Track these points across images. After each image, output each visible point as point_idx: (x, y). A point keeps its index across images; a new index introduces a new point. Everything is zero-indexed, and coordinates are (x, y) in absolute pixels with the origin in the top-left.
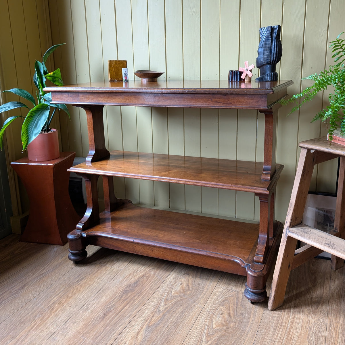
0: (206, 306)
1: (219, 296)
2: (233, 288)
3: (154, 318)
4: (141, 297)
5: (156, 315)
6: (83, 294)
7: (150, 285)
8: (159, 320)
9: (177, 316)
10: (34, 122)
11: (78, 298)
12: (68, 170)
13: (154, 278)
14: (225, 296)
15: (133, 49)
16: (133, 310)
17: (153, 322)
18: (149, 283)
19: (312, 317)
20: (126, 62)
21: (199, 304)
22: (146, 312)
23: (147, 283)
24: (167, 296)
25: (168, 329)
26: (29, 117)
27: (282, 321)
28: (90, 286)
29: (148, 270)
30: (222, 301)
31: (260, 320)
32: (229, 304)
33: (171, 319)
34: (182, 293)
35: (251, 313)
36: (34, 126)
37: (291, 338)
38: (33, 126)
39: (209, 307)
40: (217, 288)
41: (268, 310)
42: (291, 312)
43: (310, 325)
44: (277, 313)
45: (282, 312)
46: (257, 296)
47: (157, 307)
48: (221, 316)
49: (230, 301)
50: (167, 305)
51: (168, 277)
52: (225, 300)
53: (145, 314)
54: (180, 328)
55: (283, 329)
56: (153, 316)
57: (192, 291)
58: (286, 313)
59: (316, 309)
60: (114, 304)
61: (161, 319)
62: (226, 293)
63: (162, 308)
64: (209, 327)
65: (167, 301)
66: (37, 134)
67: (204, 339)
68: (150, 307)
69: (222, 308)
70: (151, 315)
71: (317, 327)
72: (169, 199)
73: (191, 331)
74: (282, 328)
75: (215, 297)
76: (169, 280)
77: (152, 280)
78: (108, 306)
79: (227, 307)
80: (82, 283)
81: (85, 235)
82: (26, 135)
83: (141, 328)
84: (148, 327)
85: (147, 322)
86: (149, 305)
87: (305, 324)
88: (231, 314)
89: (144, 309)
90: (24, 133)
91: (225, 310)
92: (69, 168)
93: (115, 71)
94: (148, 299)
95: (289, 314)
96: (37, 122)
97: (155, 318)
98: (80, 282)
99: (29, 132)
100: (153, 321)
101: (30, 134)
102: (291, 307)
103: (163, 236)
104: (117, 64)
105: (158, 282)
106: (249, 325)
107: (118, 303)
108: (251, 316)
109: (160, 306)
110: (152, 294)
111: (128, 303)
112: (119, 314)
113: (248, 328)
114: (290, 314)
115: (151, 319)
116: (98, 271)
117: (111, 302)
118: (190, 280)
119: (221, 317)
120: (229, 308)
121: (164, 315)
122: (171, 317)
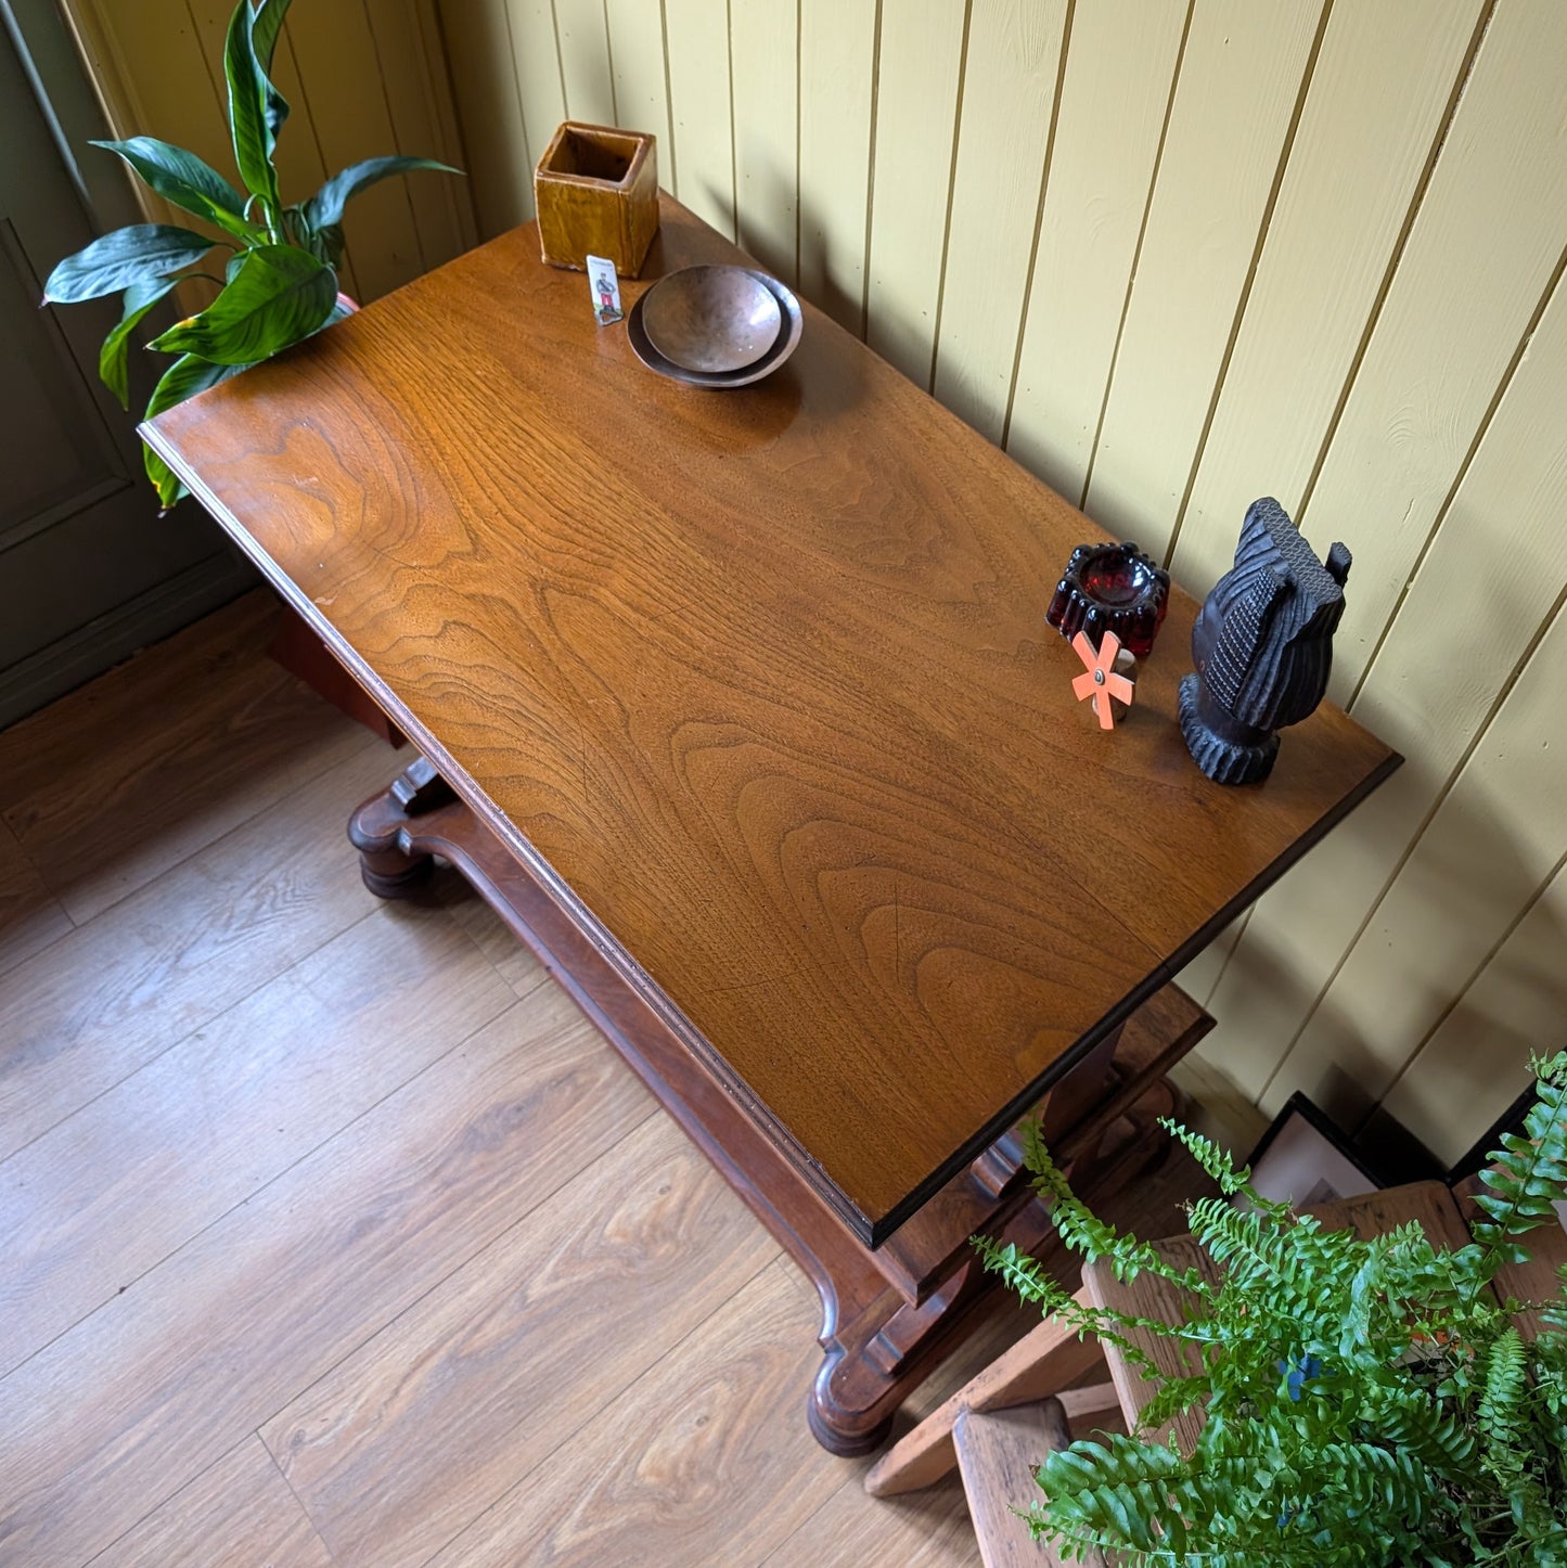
0: (679, 1350)
1: (748, 1324)
3: (489, 1326)
4: (502, 1194)
5: (502, 1315)
7: (562, 1142)
8: (500, 1345)
9: (560, 1353)
13: (597, 1107)
14: (767, 1338)
16: (448, 1250)
17: (476, 1345)
18: (563, 1130)
21: (660, 1331)
22: (483, 1282)
23: (561, 1123)
24: (585, 1236)
25: (502, 1402)
30: (740, 1357)
31: (803, 1517)
33: (535, 1360)
34: (642, 1241)
35: (797, 1468)
39: (684, 1362)
40: (767, 1278)
42: (930, 1537)
44: (882, 1514)
45: (901, 1522)
47: (526, 1274)
48: (695, 1427)
49: (769, 1371)
50: (561, 1283)
51: (645, 1128)
52: (757, 1357)
53: (474, 1289)
54: (539, 1415)
56: (489, 1317)
57: (678, 1247)
58: (911, 1533)
60: (405, 1190)
61: (507, 1341)
62: (784, 1319)
63: (537, 1288)
64: (625, 1461)
65: (573, 1258)
67: (582, 1506)
68: (504, 1262)
69: (722, 1390)
70: (488, 1305)
73: (565, 1448)
75: (734, 1321)
76: (639, 1141)
77: (585, 1117)
78: (386, 1187)
79: (742, 1394)
81: (408, 845)
83: (431, 1353)
84: (453, 1359)
85: (460, 1336)
86: (507, 1254)
88: (731, 1440)
89: (485, 1262)
91: (724, 1406)
93: (567, 232)
94: (521, 1216)
95: (917, 1545)
97: (492, 1330)
100: (478, 1341)
102: (947, 1515)
104: (575, 201)
105: (595, 1139)
106: (752, 1526)
107: (421, 1188)
108: (788, 1484)
109: (539, 1273)
110: (546, 1194)
111: (450, 1207)
112: (400, 1249)
113: (741, 1533)
115: (477, 1329)
117: (402, 1172)
118: (705, 1184)
119: (690, 1436)
120: (744, 1406)
121: (526, 1329)
122: (542, 1346)
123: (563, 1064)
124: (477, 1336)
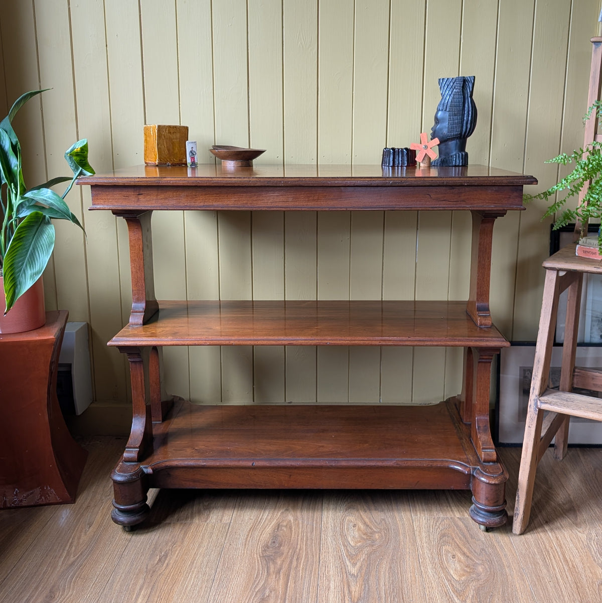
0: (421, 550)
1: (429, 532)
2: (441, 515)
3: (353, 589)
4: (302, 561)
5: (352, 584)
6: (190, 580)
7: (302, 538)
8: (364, 590)
9: (387, 577)
10: (28, 251)
11: (186, 589)
12: (108, 344)
13: (301, 526)
14: (439, 530)
15: (179, 104)
16: (306, 586)
17: (357, 595)
18: (298, 536)
19: (579, 532)
20: (187, 128)
21: (408, 551)
22: (332, 582)
23: (295, 535)
24: (348, 550)
25: (389, 600)
26: (17, 240)
27: (545, 546)
28: (192, 563)
29: (279, 514)
30: (439, 539)
31: (514, 552)
32: (453, 539)
33: (382, 583)
34: (367, 539)
35: (494, 546)
36: (27, 258)
37: (573, 566)
38: (24, 259)
39: (426, 550)
40: (417, 520)
41: (515, 535)
42: (547, 531)
43: (585, 543)
44: (529, 537)
46: (498, 516)
47: (344, 570)
48: (454, 559)
49: (452, 535)
50: (359, 564)
51: (324, 520)
52: (443, 535)
53: (332, 587)
54: (406, 593)
55: (554, 557)
56: (349, 586)
57: (381, 533)
58: (542, 534)
59: (576, 520)
60: (264, 584)
61: (365, 587)
62: (436, 524)
63: (353, 570)
64: (449, 581)
65: (352, 557)
66: (36, 274)
67: (456, 599)
68: (331, 573)
69: (448, 548)
70: (344, 586)
71: (595, 543)
72: (253, 385)
73: (427, 592)
74: (552, 556)
75: (424, 534)
76: (327, 523)
77: (300, 530)
78: (255, 589)
79: (453, 544)
80: (172, 562)
81: (150, 470)
82: (11, 278)
85: (347, 598)
86: (328, 571)
87: (578, 543)
88: (468, 554)
89: (325, 578)
90: (7, 274)
91: (454, 550)
92: (110, 339)
93: (167, 147)
94: (318, 561)
96: (34, 249)
97: (355, 589)
98: (166, 562)
99: (17, 270)
100: (355, 594)
101: (19, 276)
102: (542, 525)
103: (301, 447)
104: (170, 133)
105: (313, 531)
106: (506, 564)
107: (270, 580)
108: (498, 550)
109: (347, 567)
110: (318, 551)
111: (288, 576)
112: (287, 597)
113: (506, 567)
114: (548, 534)
115: (350, 592)
116: (185, 534)
117: (255, 581)
118: (364, 516)
119: (456, 562)
120: (458, 546)
121: (366, 581)
122: (379, 580)
123: (271, 526)
124: (353, 593)
